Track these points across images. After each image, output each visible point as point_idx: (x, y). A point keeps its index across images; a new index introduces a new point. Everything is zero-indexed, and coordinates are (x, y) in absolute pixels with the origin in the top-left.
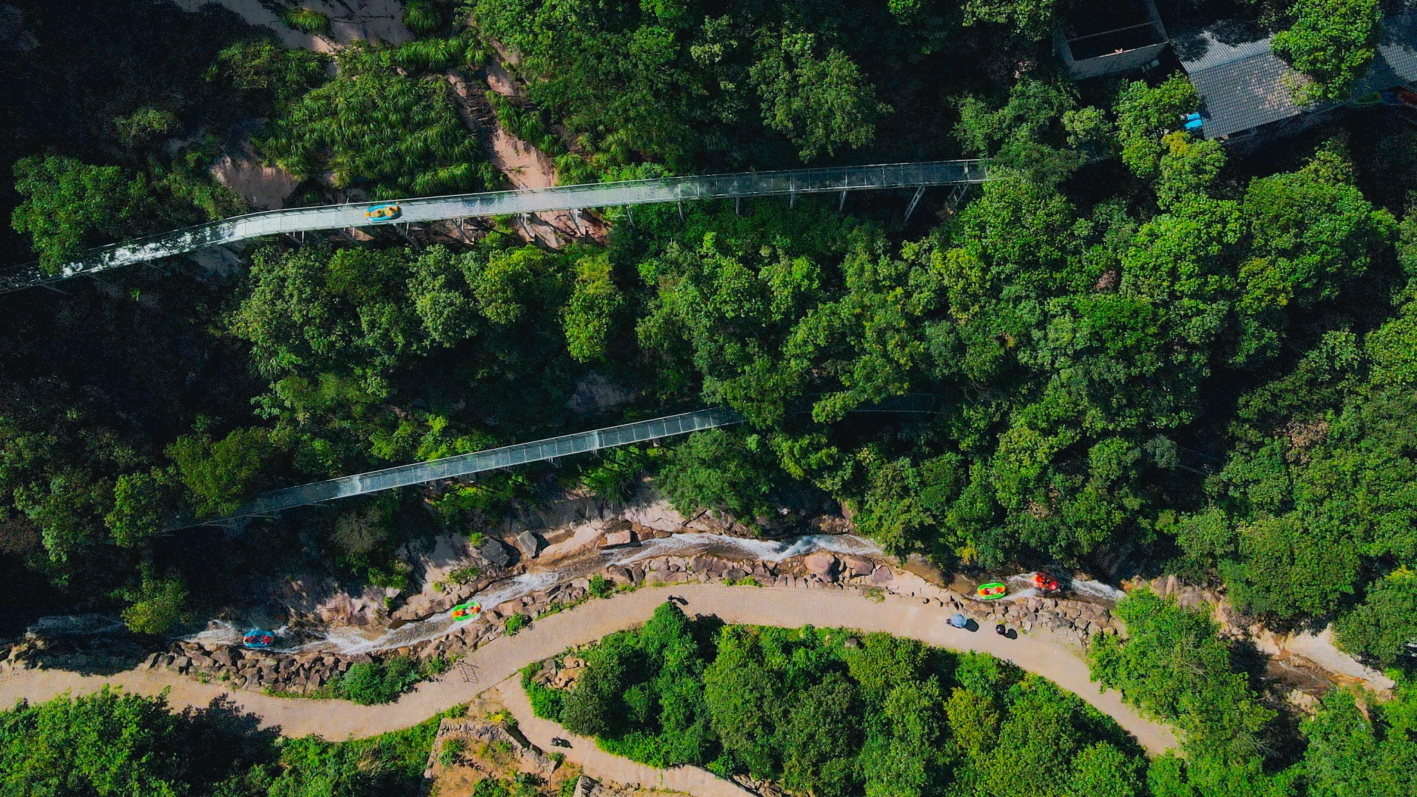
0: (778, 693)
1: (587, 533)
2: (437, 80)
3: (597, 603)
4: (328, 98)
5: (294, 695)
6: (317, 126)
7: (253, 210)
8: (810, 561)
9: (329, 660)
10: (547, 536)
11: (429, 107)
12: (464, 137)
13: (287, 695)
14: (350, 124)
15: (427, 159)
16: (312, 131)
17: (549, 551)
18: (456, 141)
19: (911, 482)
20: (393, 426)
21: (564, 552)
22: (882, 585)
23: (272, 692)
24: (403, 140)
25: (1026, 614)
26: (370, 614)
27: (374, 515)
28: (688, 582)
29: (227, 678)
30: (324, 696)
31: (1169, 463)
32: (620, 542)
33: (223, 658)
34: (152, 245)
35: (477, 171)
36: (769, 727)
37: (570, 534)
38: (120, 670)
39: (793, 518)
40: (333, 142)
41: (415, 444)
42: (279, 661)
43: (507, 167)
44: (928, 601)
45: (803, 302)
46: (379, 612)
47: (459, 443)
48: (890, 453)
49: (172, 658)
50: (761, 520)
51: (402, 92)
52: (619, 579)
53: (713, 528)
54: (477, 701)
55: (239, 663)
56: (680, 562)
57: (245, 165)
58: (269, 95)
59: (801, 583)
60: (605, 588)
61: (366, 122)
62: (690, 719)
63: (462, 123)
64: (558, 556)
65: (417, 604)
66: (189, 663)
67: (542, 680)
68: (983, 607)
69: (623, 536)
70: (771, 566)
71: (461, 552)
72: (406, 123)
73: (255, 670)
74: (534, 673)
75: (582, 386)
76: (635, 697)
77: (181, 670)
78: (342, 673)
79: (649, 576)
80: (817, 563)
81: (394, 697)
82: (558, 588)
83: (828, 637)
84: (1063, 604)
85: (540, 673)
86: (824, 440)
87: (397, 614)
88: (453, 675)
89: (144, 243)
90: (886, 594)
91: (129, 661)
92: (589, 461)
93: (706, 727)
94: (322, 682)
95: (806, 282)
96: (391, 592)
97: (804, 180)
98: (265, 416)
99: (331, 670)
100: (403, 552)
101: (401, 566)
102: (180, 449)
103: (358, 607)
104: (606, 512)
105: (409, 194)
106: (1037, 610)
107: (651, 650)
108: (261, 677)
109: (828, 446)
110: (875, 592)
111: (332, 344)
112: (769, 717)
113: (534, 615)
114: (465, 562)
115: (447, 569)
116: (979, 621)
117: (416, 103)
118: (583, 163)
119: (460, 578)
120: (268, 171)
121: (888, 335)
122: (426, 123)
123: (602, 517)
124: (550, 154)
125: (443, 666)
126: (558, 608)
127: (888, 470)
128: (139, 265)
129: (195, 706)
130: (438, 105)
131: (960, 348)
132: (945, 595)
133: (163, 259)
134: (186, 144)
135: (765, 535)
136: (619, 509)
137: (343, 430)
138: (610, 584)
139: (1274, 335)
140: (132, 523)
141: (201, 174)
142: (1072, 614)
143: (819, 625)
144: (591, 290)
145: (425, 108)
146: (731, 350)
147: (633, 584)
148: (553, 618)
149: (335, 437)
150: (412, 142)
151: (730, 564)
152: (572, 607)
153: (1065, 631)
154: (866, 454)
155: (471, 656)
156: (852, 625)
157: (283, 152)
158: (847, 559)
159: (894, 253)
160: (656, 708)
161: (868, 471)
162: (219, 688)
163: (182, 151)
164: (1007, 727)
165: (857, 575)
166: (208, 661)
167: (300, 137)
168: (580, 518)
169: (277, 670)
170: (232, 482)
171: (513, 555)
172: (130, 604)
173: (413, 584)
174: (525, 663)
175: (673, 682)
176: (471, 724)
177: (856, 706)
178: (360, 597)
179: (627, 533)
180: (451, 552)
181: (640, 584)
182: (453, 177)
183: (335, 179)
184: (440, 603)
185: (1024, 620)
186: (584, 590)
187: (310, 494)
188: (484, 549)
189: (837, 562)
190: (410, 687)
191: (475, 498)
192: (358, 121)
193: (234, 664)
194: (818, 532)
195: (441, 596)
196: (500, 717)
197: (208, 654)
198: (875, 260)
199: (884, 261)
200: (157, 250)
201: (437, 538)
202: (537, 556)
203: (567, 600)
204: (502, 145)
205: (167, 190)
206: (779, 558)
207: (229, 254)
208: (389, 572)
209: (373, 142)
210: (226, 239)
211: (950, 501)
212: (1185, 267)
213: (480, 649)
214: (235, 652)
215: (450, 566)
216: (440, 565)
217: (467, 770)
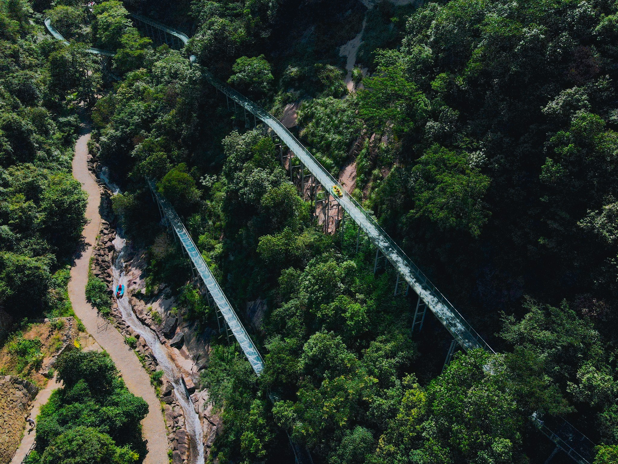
1: (189, 366)
3: (147, 378)
5: (91, 267)
6: (319, 108)
9: (109, 279)
10: (184, 348)
12: (343, 150)
13: (91, 264)
14: (324, 115)
15: (326, 149)
17: (176, 351)
20: (215, 239)
21: (177, 358)
23: (92, 260)
24: (329, 133)
26: (132, 288)
28: (167, 428)
29: (98, 245)
30: (90, 276)
33: (108, 245)
35: (333, 167)
37: (187, 358)
40: (315, 117)
41: (209, 250)
42: (109, 263)
43: (342, 178)
46: (134, 290)
49: (107, 229)
52: (164, 388)
54: (88, 335)
56: (180, 423)
57: (294, 109)
60: (157, 381)
61: (329, 117)
63: (349, 144)
64: (174, 357)
65: (140, 305)
66: (105, 234)
69: (191, 386)
71: (167, 310)
73: (103, 254)
77: (102, 232)
79: (170, 407)
81: (89, 300)
82: (155, 359)
87: (134, 298)
88: (101, 321)
89: (252, 105)
91: (104, 217)
94: (97, 275)
96: (144, 291)
98: (201, 181)
100: (163, 286)
101: (156, 288)
103: (135, 281)
108: (99, 255)
113: (137, 349)
114: (163, 314)
115: (159, 309)
119: (155, 317)
120: (295, 116)
123: (200, 370)
125: (106, 315)
126: (143, 360)
133: (249, 112)
134: (293, 92)
137: (207, 222)
138: (160, 383)
141: (285, 103)
147: (161, 396)
148: (136, 359)
149: (204, 221)
150: (331, 136)
152: (144, 367)
162: (94, 243)
166: (106, 240)
167: (312, 108)
168: (196, 358)
169: (103, 261)
171: (170, 335)
173: (149, 298)
181: (161, 400)
182: (325, 162)
183: (303, 132)
184: (141, 314)
186: (154, 371)
188: (170, 317)
190: (94, 305)
193: (105, 248)
195: (145, 313)
196: (78, 346)
197: (110, 240)
200: (250, 109)
201: (172, 297)
202: (172, 346)
203: (147, 363)
204: (350, 170)
205: (275, 100)
208: (153, 284)
210: (263, 119)
215: (161, 310)
216: (160, 305)
217: (47, 333)
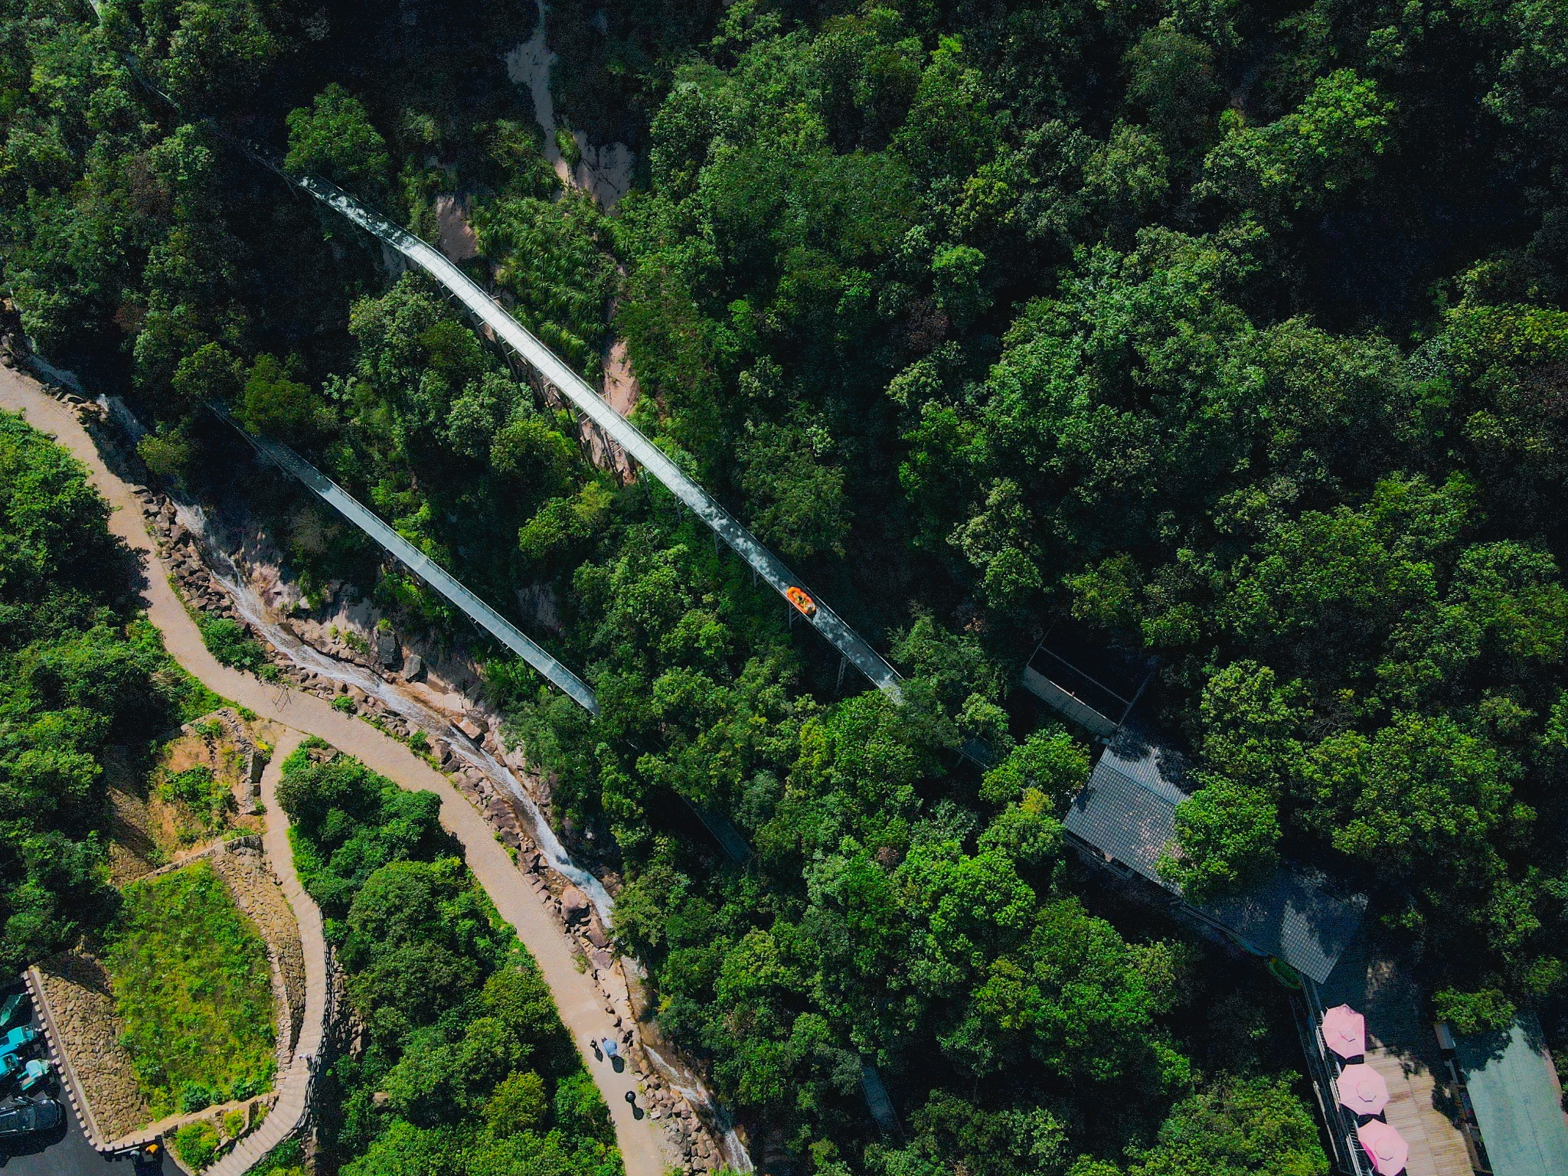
1: (455, 702)
2: (610, 262)
3: (404, 749)
4: (536, 210)
5: (181, 597)
6: (515, 224)
7: (439, 248)
8: (570, 890)
9: (226, 602)
10: (431, 676)
11: (591, 277)
12: (596, 320)
13: (177, 591)
14: (533, 242)
15: (561, 314)
16: (510, 225)
17: (420, 687)
18: (588, 318)
19: (672, 899)
20: (401, 487)
21: (428, 698)
22: (596, 965)
23: (172, 581)
24: (557, 284)
25: (666, 1106)
26: (278, 603)
27: (332, 532)
28: (474, 806)
29: (161, 545)
30: (193, 616)
31: (842, 1086)
32: (468, 733)
33: (175, 533)
34: (362, 212)
35: (587, 353)
36: (381, 934)
37: (444, 691)
38: (118, 475)
39: (589, 846)
40: (516, 246)
41: (403, 513)
42: (201, 570)
43: (609, 371)
44: (613, 1012)
45: (690, 657)
46: (284, 607)
47: (425, 542)
48: (681, 862)
49: (151, 501)
50: (567, 823)
51: (581, 249)
52: (437, 754)
53: (534, 792)
54: (266, 722)
55: (180, 545)
56: (488, 790)
57: (459, 213)
58: (506, 175)
59: (544, 894)
60: (421, 747)
61: (546, 250)
62: (348, 873)
63: (603, 309)
64: (422, 697)
65: (311, 629)
66: (155, 515)
67: (314, 756)
68: (643, 1065)
69: (474, 731)
70: (541, 863)
71: (368, 624)
72: (568, 273)
73: (181, 559)
74: (316, 745)
75: (536, 588)
76: (335, 818)
77: (147, 512)
78: (221, 616)
79: (460, 774)
80: (572, 898)
81: (226, 662)
82: (396, 714)
83: (516, 950)
84: (704, 1135)
85: (320, 750)
86: (639, 795)
87: (293, 621)
88: (271, 689)
89: (360, 205)
90: (589, 972)
91: (126, 476)
92: (508, 656)
93: (350, 890)
94: (203, 608)
95: (704, 643)
96: (304, 603)
98: (326, 392)
99: (217, 608)
100: (336, 585)
101: (326, 593)
102: (263, 361)
103: (277, 590)
104: (481, 703)
105: (534, 329)
106: (678, 1115)
107: (386, 807)
108: (178, 566)
109: (639, 803)
110: (584, 963)
112: (389, 927)
113: (361, 712)
114: (365, 635)
115: (351, 627)
116: (628, 1068)
117: (584, 265)
118: (656, 415)
119: (352, 642)
120: (468, 229)
122: (579, 287)
123: (476, 703)
124: (641, 388)
125: (274, 678)
126: (379, 725)
127: (665, 871)
128: (343, 216)
129: (128, 541)
130: (598, 281)
131: (767, 812)
132: (629, 1024)
133: (359, 226)
134: (438, 166)
135: (561, 835)
136: (489, 711)
137: (371, 457)
138: (427, 748)
140: (191, 377)
141: (430, 194)
142: (700, 1149)
143: (522, 936)
144: (577, 507)
145: (587, 275)
147: (441, 767)
148: (369, 728)
149: (362, 456)
150: (562, 292)
151: (517, 830)
152: (388, 734)
153: (674, 1149)
154: (662, 843)
155: (295, 692)
156: (542, 963)
157: (483, 223)
158: (593, 918)
159: (791, 693)
160: (338, 841)
161: (652, 857)
162: (150, 544)
163: (434, 168)
164: (528, 1135)
165: (588, 938)
166: (166, 525)
167: (500, 222)
168: (462, 687)
169: (192, 573)
171: (396, 664)
173: (322, 612)
174: (318, 735)
175: (371, 841)
176: (242, 728)
177: (451, 994)
178: (285, 583)
179: (478, 731)
180: (364, 619)
181: (445, 772)
182: (569, 343)
183: (500, 273)
184: (323, 644)
185: (659, 1108)
186: (408, 734)
187: (310, 476)
188: (383, 637)
189: (585, 912)
190: (241, 668)
191: (408, 595)
192: (540, 245)
193: (176, 543)
194: (600, 878)
195: (329, 640)
196: (265, 747)
197: (172, 522)
198: (770, 682)
199: (775, 688)
200: (361, 217)
201: (365, 600)
202: (409, 681)
203: (390, 727)
204: (618, 351)
205: (404, 187)
206: (553, 863)
207: (403, 264)
208: (315, 588)
209: (538, 268)
210: (402, 249)
211: (684, 943)
213: (305, 694)
214: (186, 537)
215: (354, 627)
216: (350, 619)
217: (206, 752)
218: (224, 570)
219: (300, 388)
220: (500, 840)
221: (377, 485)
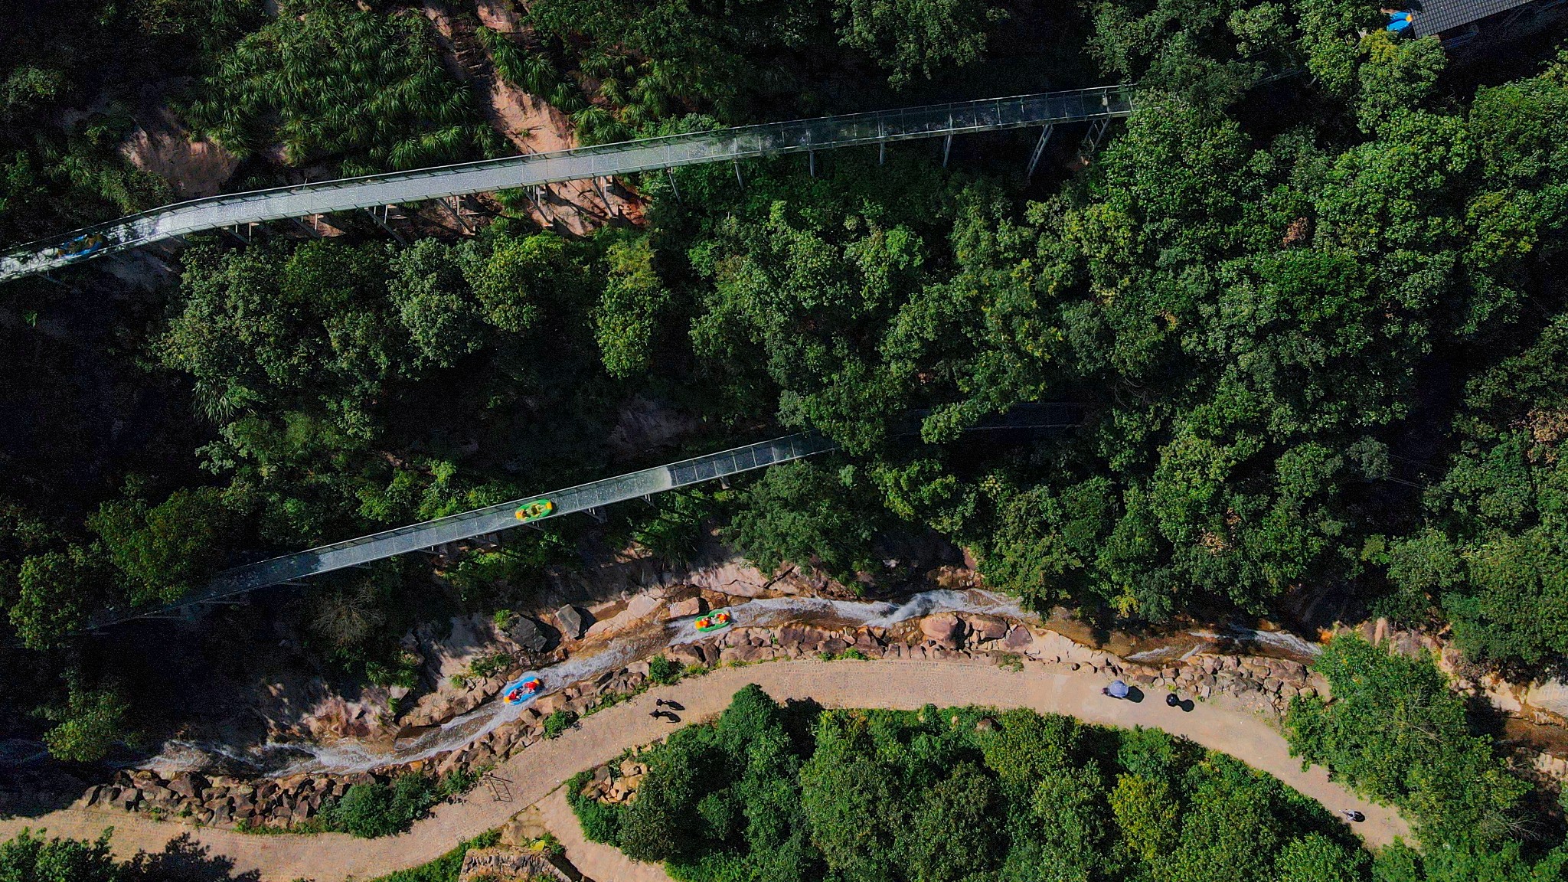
0: (896, 793)
1: (644, 603)
2: (411, 15)
4: (268, 44)
5: (277, 830)
7: (179, 199)
8: (926, 624)
9: (321, 783)
10: (593, 610)
11: (403, 52)
14: (299, 79)
15: (405, 122)
16: (251, 90)
17: (597, 629)
18: (440, 98)
19: (1051, 516)
20: (385, 478)
21: (615, 629)
22: (1019, 650)
23: (247, 829)
24: (371, 98)
25: (1202, 677)
26: (372, 722)
27: (367, 592)
28: (775, 659)
29: (187, 813)
30: (314, 830)
32: (687, 613)
33: (184, 788)
34: (49, 251)
35: (472, 136)
36: (885, 837)
37: (622, 606)
38: (50, 810)
39: (903, 571)
40: (280, 104)
41: (417, 499)
42: (256, 788)
43: (512, 129)
44: (1078, 666)
46: (382, 717)
47: (472, 496)
48: (1022, 481)
49: (116, 794)
50: (863, 576)
51: (365, 33)
52: (688, 660)
53: (802, 589)
54: (512, 825)
55: (205, 793)
57: (167, 140)
58: (188, 44)
59: (917, 654)
61: (321, 75)
62: (784, 833)
63: (448, 72)
65: (432, 706)
66: (140, 797)
67: (594, 793)
68: (1148, 671)
69: (691, 604)
70: (878, 633)
71: (484, 637)
72: (373, 73)
73: (224, 801)
74: (583, 784)
76: (711, 808)
77: (129, 806)
78: (337, 798)
79: (725, 654)
80: (935, 626)
81: (404, 826)
82: (610, 675)
83: (954, 719)
84: (1247, 662)
85: (591, 784)
86: (938, 467)
87: (406, 720)
88: (480, 794)
89: (36, 249)
90: (1025, 661)
91: (61, 799)
92: (640, 510)
93: (806, 842)
94: (311, 812)
95: (906, 257)
96: (397, 692)
97: (897, 124)
98: (215, 471)
99: (323, 796)
101: (408, 658)
102: (104, 518)
103: (356, 712)
104: (666, 576)
105: (383, 169)
106: (1215, 672)
107: (730, 746)
108: (232, 810)
109: (944, 474)
110: (1011, 660)
111: (293, 371)
112: (885, 824)
113: (581, 711)
114: (491, 649)
116: (1144, 688)
117: (385, 47)
118: (610, 120)
119: (484, 669)
120: (197, 147)
121: (1016, 321)
122: (402, 74)
123: (662, 582)
124: (565, 111)
125: (466, 782)
126: (610, 700)
127: (1020, 503)
128: (33, 276)
129: (150, 851)
130: (415, 48)
131: (1107, 335)
132: (1099, 658)
133: (63, 269)
134: (83, 116)
135: (868, 594)
136: (683, 572)
137: (322, 486)
138: (675, 666)
139: (1513, 294)
140: (44, 619)
141: (108, 154)
142: (1259, 673)
143: (943, 703)
144: (628, 284)
145: (397, 53)
146: (814, 353)
147: (705, 665)
149: (311, 495)
150: (385, 99)
151: (827, 634)
152: (628, 698)
153: (1251, 696)
154: (991, 483)
155: (501, 768)
156: (984, 702)
157: (214, 120)
158: (973, 619)
159: (1018, 218)
160: (739, 821)
161: (995, 505)
162: (178, 827)
163: (81, 126)
164: (1191, 821)
165: (987, 639)
166: (164, 793)
167: (235, 99)
168: (634, 585)
169: (253, 799)
170: (174, 557)
171: (552, 636)
172: (55, 724)
173: (425, 680)
174: (571, 773)
175: (761, 786)
176: (504, 854)
177: (996, 805)
178: (357, 700)
179: (694, 601)
180: (471, 637)
181: (714, 665)
182: (442, 145)
183: (286, 154)
184: (462, 702)
185: (1200, 684)
186: (643, 676)
187: (282, 570)
188: (513, 631)
189: (961, 624)
190: (425, 812)
191: (497, 566)
192: (310, 75)
193: (198, 795)
194: (936, 586)
196: (542, 843)
197: (164, 783)
198: (992, 227)
199: (1003, 226)
200: (55, 257)
201: (453, 620)
202: (581, 636)
205: (65, 178)
206: (886, 623)
207: (154, 261)
208: (394, 666)
209: (332, 102)
210: (147, 239)
211: (1102, 536)
212: (1400, 206)
213: (513, 758)
214: (198, 780)
215: (472, 655)
218: (279, 759)
219: (175, 501)
220: (830, 657)
221: (359, 502)
